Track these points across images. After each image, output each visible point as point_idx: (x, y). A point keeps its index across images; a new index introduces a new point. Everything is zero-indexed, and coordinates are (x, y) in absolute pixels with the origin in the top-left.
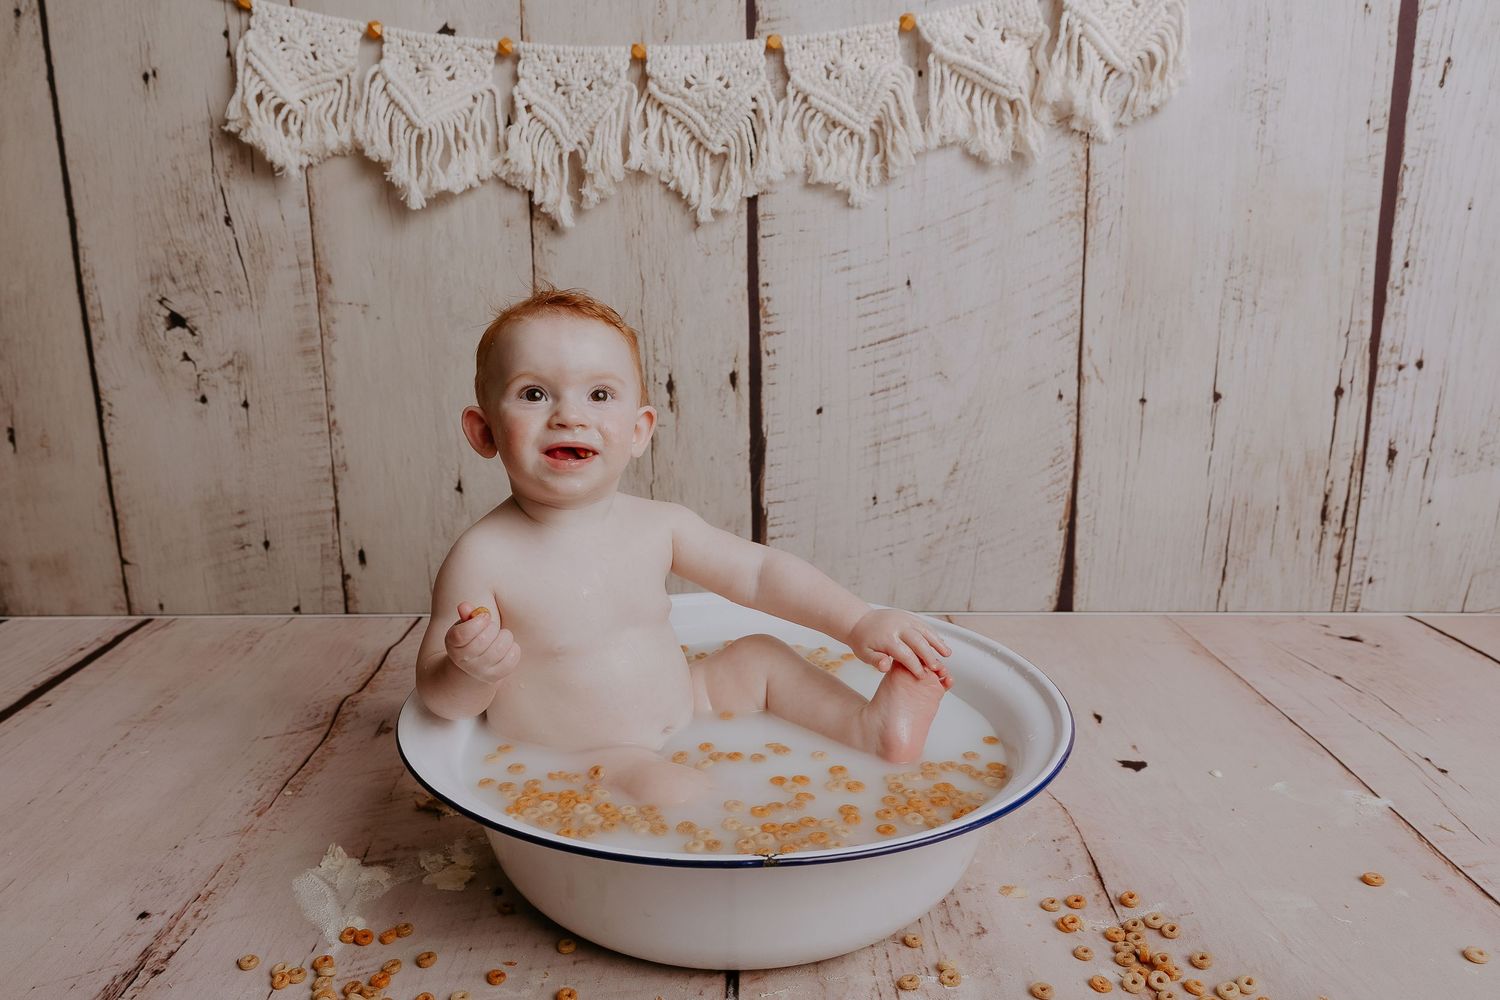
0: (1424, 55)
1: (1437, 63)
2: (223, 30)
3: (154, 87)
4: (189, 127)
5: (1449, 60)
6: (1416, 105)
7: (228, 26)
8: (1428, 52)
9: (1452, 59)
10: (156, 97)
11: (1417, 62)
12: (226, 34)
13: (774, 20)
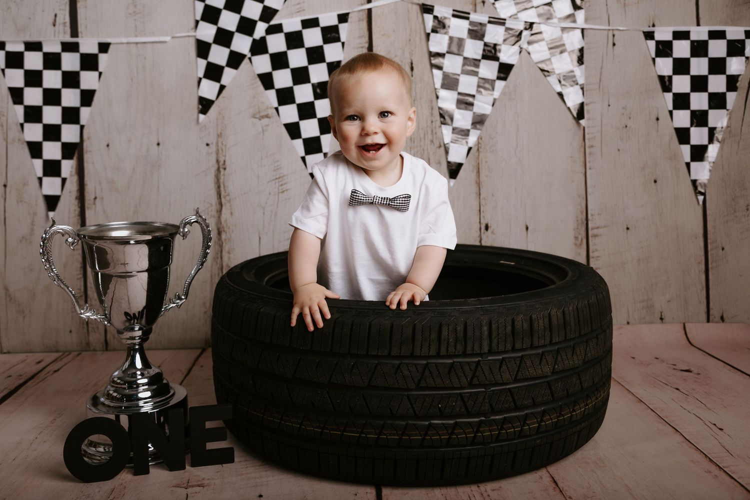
0: (66, 28)
1: (59, 24)
2: (615, 47)
3: (650, 21)
4: (636, 3)
5: (54, 25)
6: (66, 6)
7: (613, 48)
8: (64, 29)
9: (53, 27)
10: (649, 17)
11: (68, 24)
12: (614, 44)
13: (360, 47)
